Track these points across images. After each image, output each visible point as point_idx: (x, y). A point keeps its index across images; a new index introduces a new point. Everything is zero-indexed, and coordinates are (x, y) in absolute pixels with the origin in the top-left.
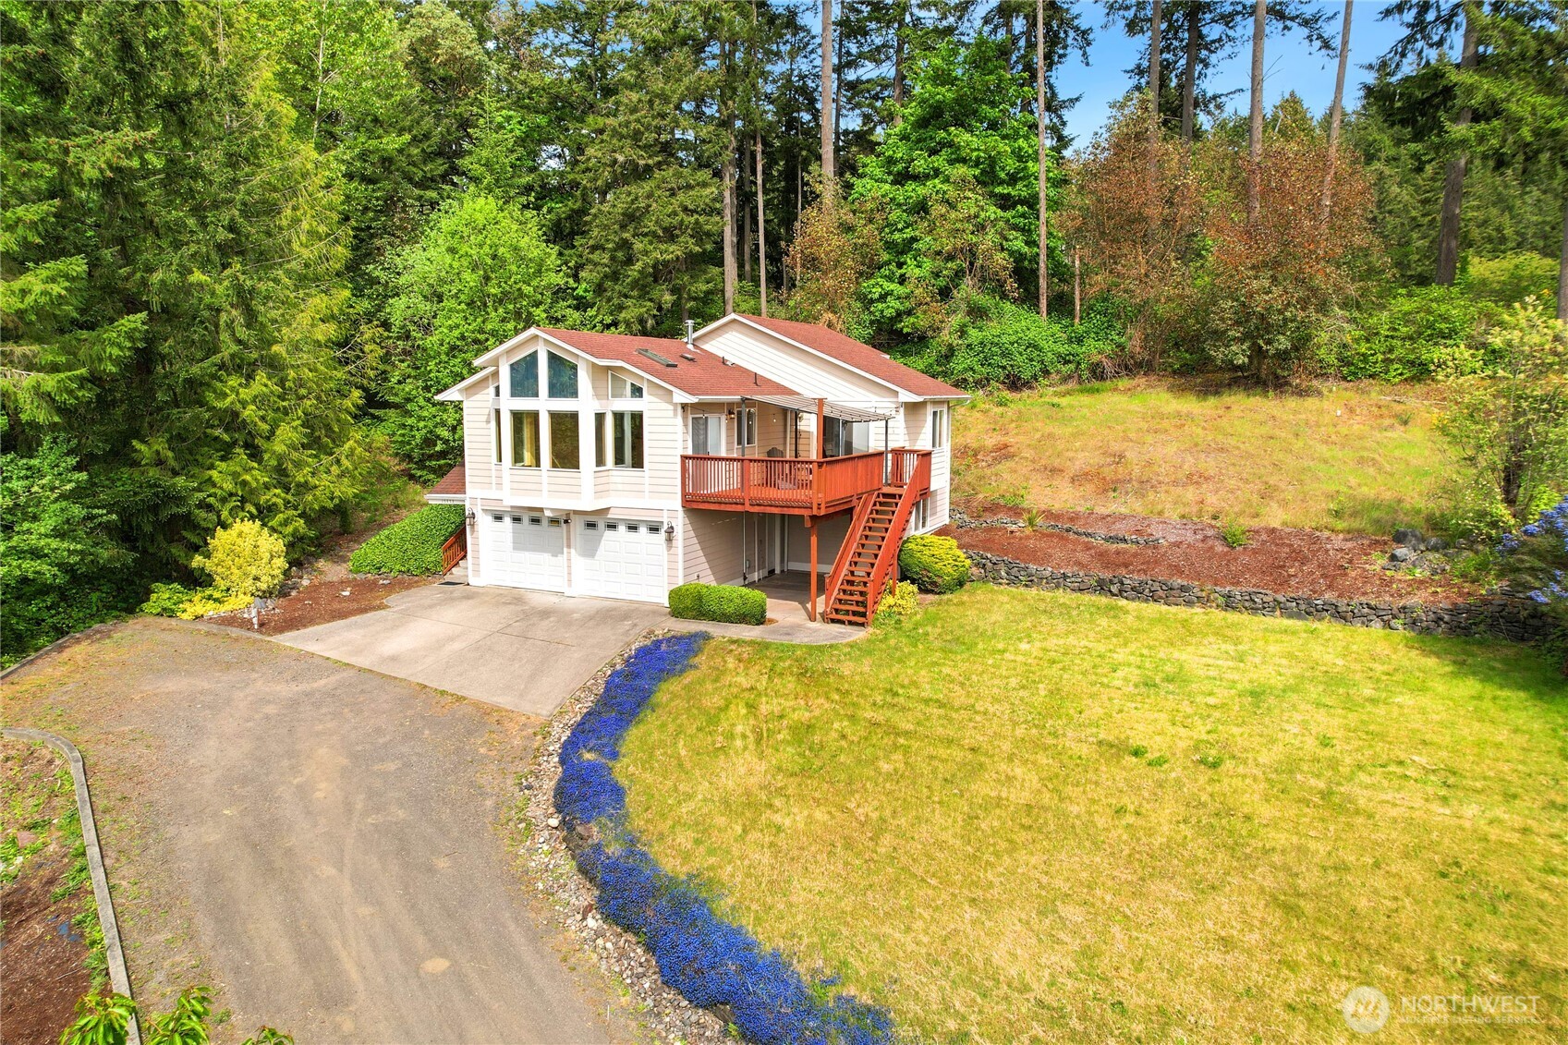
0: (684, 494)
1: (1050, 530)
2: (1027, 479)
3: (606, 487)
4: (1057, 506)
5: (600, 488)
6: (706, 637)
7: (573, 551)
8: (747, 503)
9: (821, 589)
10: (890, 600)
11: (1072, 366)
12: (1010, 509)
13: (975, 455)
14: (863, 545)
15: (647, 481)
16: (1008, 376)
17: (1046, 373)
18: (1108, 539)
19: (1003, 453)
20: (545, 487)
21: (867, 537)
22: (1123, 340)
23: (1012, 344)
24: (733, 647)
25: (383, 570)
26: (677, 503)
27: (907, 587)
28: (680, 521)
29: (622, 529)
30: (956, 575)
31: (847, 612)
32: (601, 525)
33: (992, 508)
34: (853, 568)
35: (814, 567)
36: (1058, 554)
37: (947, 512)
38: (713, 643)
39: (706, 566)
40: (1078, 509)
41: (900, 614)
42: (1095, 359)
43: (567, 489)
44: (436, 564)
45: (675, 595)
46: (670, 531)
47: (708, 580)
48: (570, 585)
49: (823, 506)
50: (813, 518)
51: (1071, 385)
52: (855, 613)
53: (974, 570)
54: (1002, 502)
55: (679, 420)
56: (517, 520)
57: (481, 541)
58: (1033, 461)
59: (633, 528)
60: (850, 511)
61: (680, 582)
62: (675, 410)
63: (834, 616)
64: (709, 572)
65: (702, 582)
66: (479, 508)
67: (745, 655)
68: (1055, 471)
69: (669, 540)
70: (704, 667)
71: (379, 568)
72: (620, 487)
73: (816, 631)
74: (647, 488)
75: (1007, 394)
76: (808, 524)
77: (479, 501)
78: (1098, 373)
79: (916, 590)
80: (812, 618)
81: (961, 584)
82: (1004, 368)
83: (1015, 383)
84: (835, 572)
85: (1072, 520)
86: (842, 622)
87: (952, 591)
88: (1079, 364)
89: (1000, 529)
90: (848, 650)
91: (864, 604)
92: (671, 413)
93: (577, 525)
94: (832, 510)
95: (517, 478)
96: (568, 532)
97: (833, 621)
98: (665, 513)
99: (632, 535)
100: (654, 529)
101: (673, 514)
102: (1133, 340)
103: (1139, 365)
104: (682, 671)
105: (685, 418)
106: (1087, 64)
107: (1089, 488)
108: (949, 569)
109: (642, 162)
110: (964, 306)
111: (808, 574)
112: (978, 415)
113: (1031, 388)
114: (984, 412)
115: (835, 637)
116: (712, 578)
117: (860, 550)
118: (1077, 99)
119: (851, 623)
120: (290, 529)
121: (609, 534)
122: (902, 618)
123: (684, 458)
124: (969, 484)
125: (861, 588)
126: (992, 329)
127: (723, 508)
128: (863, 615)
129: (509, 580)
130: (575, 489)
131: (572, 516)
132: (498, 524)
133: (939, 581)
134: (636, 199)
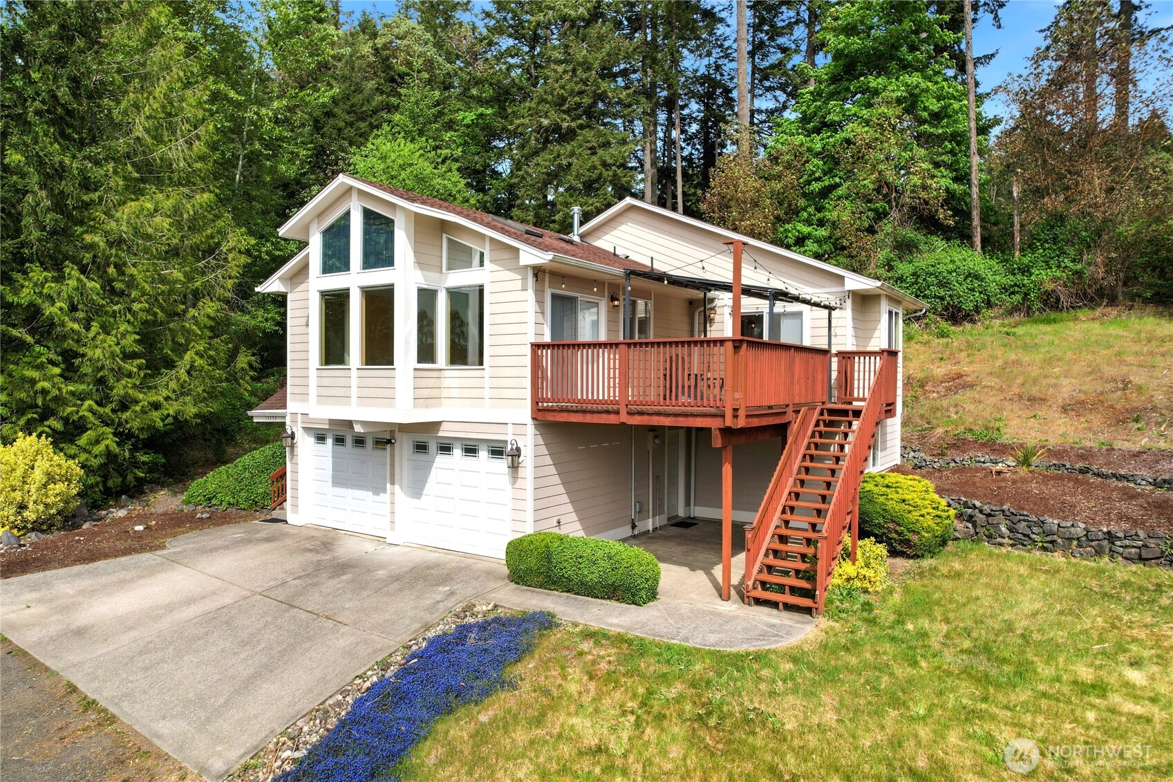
0: (536, 401)
1: (1053, 471)
2: (1000, 410)
3: (434, 393)
4: (1053, 441)
5: (425, 393)
6: (546, 622)
7: (397, 487)
8: (623, 411)
9: (739, 544)
10: (848, 568)
11: (1018, 298)
12: (984, 445)
13: (922, 386)
14: (802, 482)
15: (487, 383)
16: (946, 309)
17: (989, 304)
18: (1156, 484)
19: (957, 383)
20: (354, 392)
21: (807, 470)
22: (1079, 267)
23: (950, 273)
24: (586, 646)
25: (214, 502)
26: (523, 413)
27: (871, 548)
28: (528, 440)
29: (457, 452)
30: (939, 531)
31: (781, 588)
32: (433, 447)
33: (959, 444)
34: (788, 516)
35: (727, 514)
36: (1085, 504)
37: (898, 450)
38: (555, 636)
39: (570, 508)
40: (1088, 444)
41: (866, 591)
42: (1049, 286)
43: (379, 392)
44: (265, 495)
45: (516, 549)
46: (517, 453)
47: (573, 528)
48: (393, 529)
49: (742, 413)
50: (727, 432)
51: (1016, 317)
52: (793, 590)
53: (959, 526)
54: (969, 436)
55: (530, 295)
56: (339, 441)
57: (300, 468)
58: (1001, 390)
59: (471, 450)
60: (781, 431)
61: (529, 529)
62: (524, 279)
63: (760, 593)
64: (574, 517)
65: (563, 531)
66: (300, 425)
67: (603, 666)
68: (1035, 401)
69: (514, 467)
70: (526, 686)
71: (210, 499)
72: (455, 393)
73: (729, 619)
74: (487, 393)
75: (945, 325)
76: (717, 442)
77: (299, 416)
78: (1051, 304)
79: (885, 552)
80: (723, 594)
81: (944, 543)
82: (942, 298)
83: (956, 315)
84: (761, 522)
85: (1082, 457)
86: (774, 605)
87: (933, 554)
88: (1026, 294)
89: (977, 470)
90: (788, 666)
91: (810, 576)
92: (518, 284)
93: (404, 447)
94: (756, 423)
95: (326, 382)
96: (392, 456)
97: (759, 602)
98: (510, 428)
99: (470, 461)
100: (497, 452)
101: (520, 429)
102: (1095, 265)
103: (1101, 293)
104: (486, 693)
105: (539, 293)
106: (999, 27)
107: (1096, 419)
108: (929, 522)
109: (565, 125)
110: (889, 241)
111: (719, 523)
112: (917, 346)
113: (973, 321)
114: (927, 343)
115: (763, 636)
116: (578, 526)
117: (798, 489)
118: (993, 55)
119: (789, 607)
120: (101, 448)
121: (441, 460)
122: (871, 599)
123: (537, 347)
124: (922, 416)
125: (802, 549)
126: (923, 261)
127: (589, 419)
128: (810, 594)
129: (329, 519)
130: (386, 393)
131: (397, 434)
132: (320, 446)
133: (914, 538)
134: (559, 156)
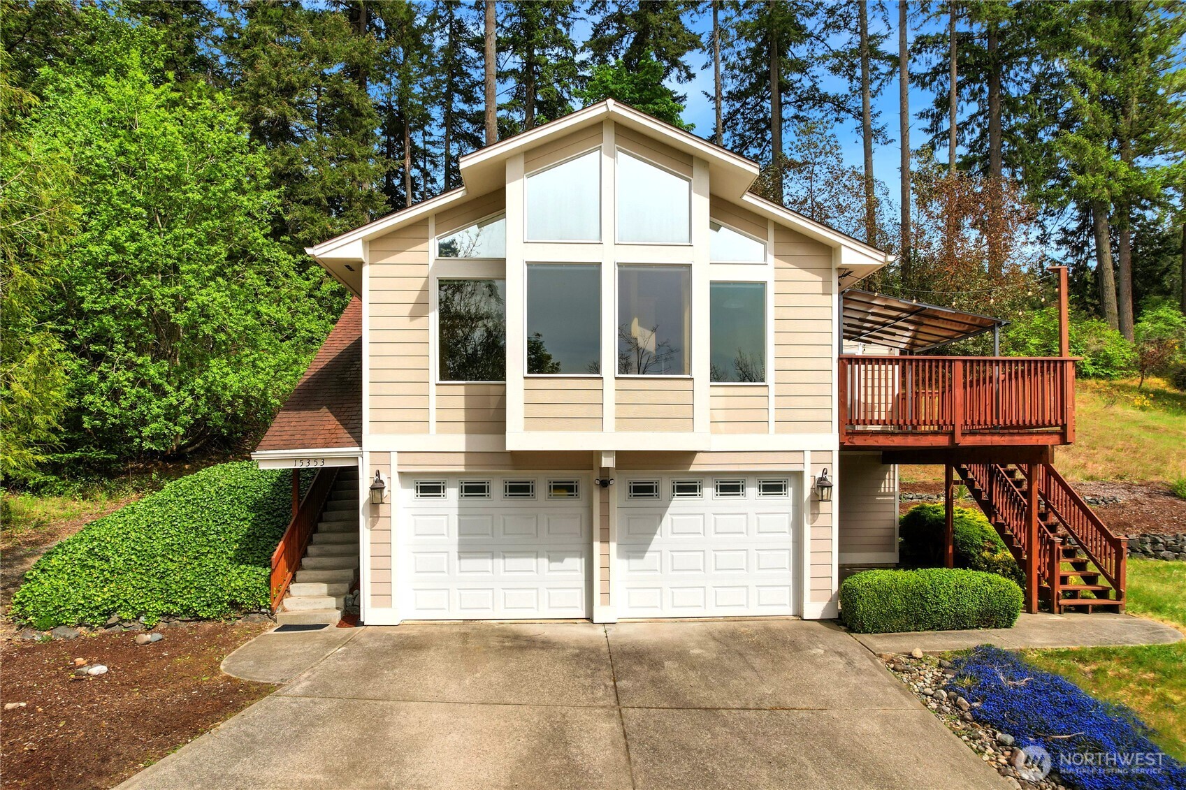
0: (846, 424)
15: (772, 402)
20: (609, 410)
26: (830, 437)
29: (707, 491)
32: (665, 487)
56: (475, 490)
57: (394, 536)
59: (730, 486)
66: (395, 470)
74: (772, 415)
77: (394, 456)
86: (1083, 608)
93: (616, 490)
95: (540, 396)
96: (605, 504)
100: (772, 486)
101: (822, 456)
119: (1097, 608)
121: (680, 504)
123: (847, 360)
132: (430, 502)
